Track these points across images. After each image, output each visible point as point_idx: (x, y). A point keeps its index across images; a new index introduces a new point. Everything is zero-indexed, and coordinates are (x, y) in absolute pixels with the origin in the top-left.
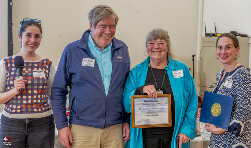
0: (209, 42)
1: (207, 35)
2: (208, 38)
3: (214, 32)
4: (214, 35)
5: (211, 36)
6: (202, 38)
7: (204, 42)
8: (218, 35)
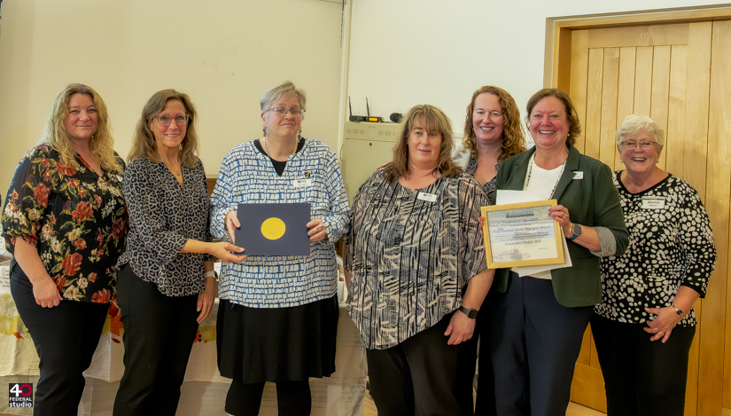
0: (356, 131)
1: (353, 119)
2: (355, 125)
3: (365, 115)
4: (365, 119)
5: (360, 121)
6: (345, 124)
7: (347, 131)
8: (371, 119)
